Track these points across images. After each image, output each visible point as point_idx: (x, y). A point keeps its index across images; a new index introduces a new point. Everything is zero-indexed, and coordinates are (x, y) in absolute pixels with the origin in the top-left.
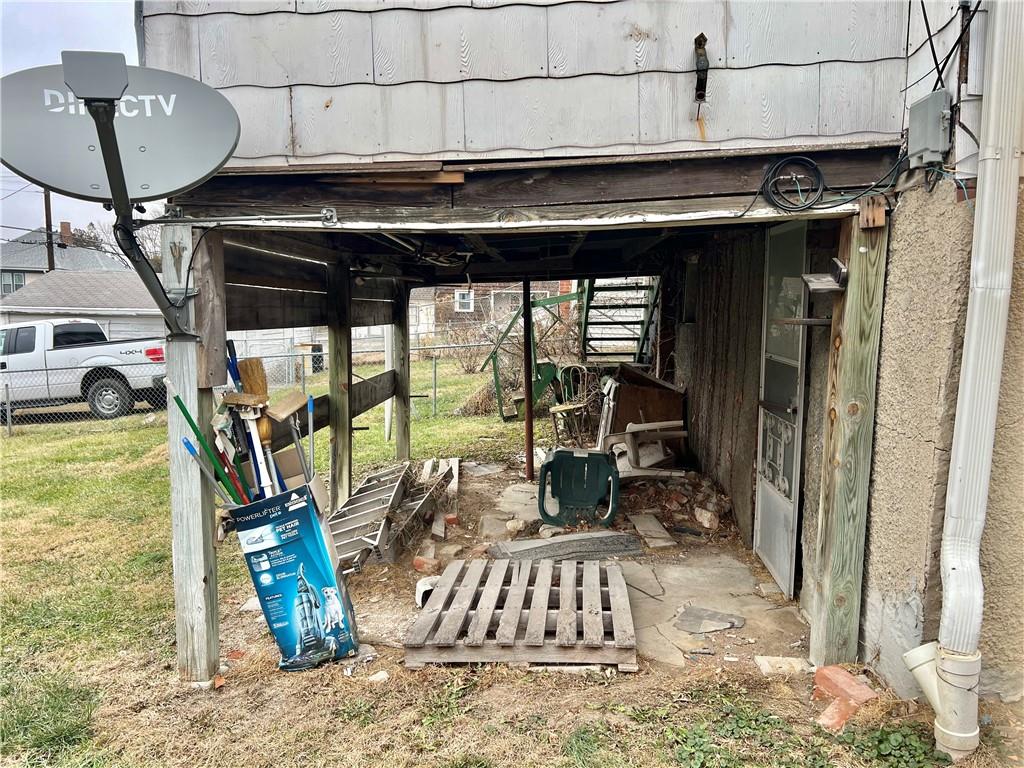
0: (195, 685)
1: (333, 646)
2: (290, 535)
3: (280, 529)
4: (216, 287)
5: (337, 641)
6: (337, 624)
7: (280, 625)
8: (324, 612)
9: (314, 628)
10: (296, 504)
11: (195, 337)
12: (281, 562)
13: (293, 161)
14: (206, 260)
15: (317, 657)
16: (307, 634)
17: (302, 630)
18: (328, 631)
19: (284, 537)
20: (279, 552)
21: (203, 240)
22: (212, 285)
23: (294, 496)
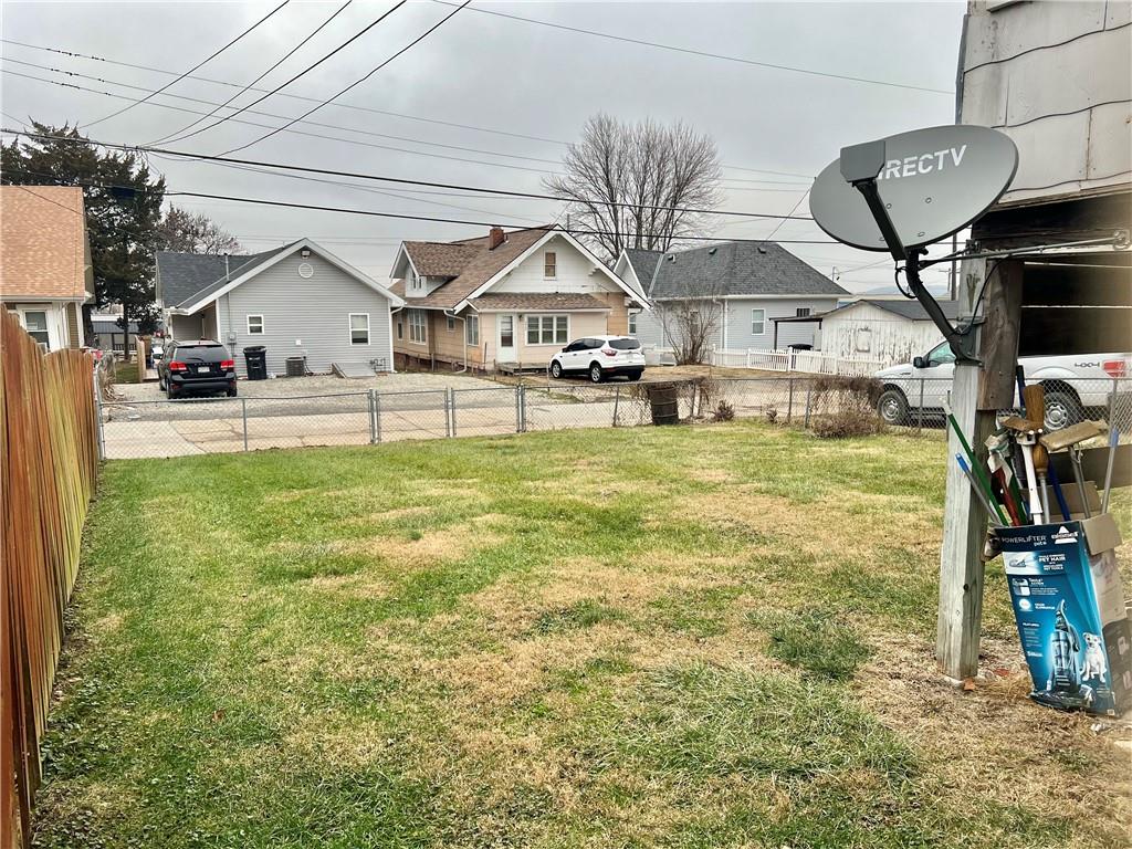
0: (947, 679)
1: (1089, 696)
2: (1054, 568)
3: (1043, 559)
4: (1008, 314)
5: (1094, 694)
6: (1097, 676)
7: (1033, 654)
8: (1083, 658)
9: (1070, 671)
10: (1064, 537)
11: (978, 362)
12: (1041, 592)
13: (1086, 185)
14: (998, 289)
15: (1070, 701)
16: (1061, 673)
17: (1056, 667)
18: (1086, 678)
19: (1046, 568)
20: (1039, 582)
21: (996, 271)
22: (1002, 312)
23: (1063, 530)
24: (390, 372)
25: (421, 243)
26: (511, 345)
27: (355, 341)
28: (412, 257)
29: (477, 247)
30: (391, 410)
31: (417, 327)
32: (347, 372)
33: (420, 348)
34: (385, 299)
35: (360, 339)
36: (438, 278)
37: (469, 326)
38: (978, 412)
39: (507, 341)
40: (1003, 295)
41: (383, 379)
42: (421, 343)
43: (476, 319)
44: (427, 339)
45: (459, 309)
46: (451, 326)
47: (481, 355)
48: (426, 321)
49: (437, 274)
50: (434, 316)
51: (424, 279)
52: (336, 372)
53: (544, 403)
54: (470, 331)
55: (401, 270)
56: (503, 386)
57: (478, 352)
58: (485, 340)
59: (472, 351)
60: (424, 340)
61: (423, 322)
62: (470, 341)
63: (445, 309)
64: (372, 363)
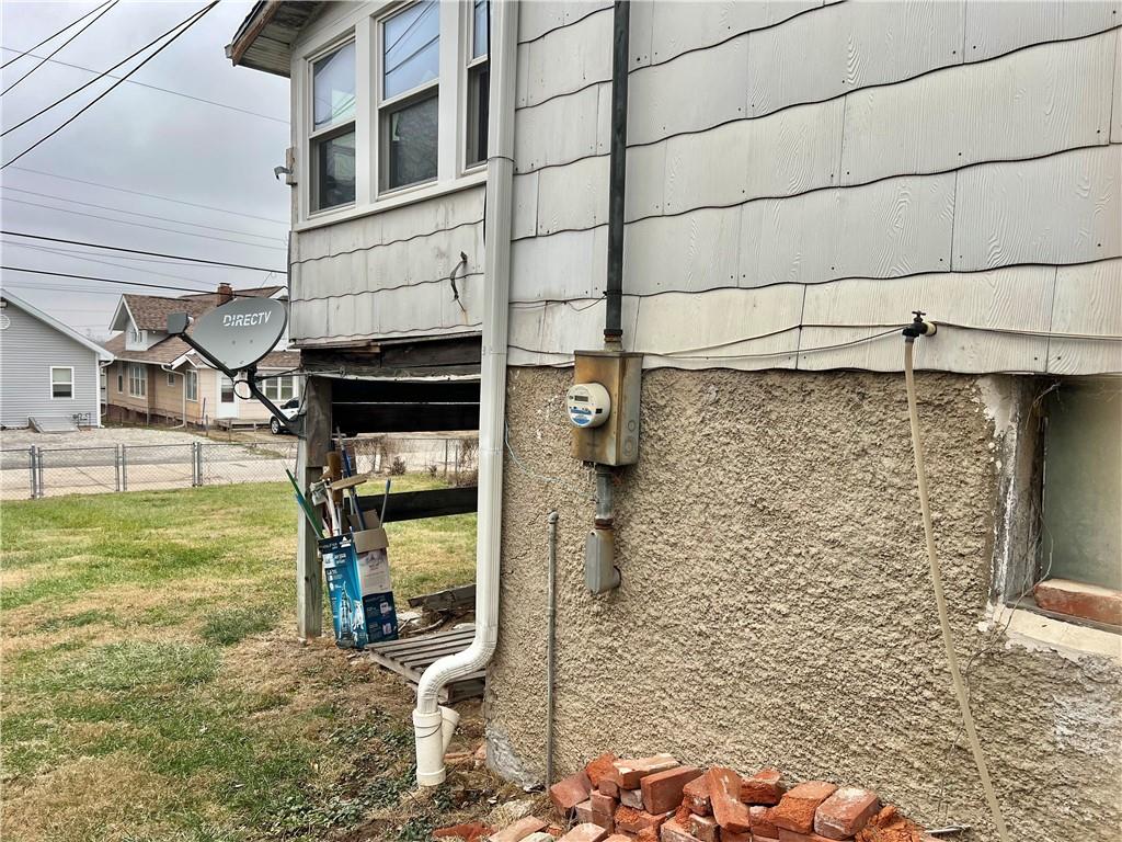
1: (356, 638)
2: (341, 562)
3: (337, 557)
4: (322, 408)
5: (358, 636)
6: (360, 626)
7: (335, 617)
8: (354, 616)
9: (348, 624)
10: (345, 544)
11: (305, 437)
12: (338, 578)
13: (329, 340)
14: (313, 394)
15: (348, 643)
16: (345, 626)
17: (343, 623)
18: (355, 628)
19: (338, 562)
20: (336, 571)
21: (310, 383)
22: (317, 407)
23: (345, 539)
24: (96, 427)
25: (143, 297)
26: (232, 401)
27: (56, 394)
28: (132, 310)
29: (205, 302)
30: (75, 466)
31: (137, 381)
32: (45, 427)
33: (139, 401)
34: (93, 353)
35: (62, 392)
36: (159, 333)
37: (188, 380)
38: (307, 468)
39: (228, 396)
40: (317, 398)
41: (85, 434)
42: (140, 397)
43: (195, 374)
44: (146, 393)
45: (177, 364)
46: (171, 381)
47: (199, 409)
48: (146, 375)
49: (159, 328)
50: (153, 370)
51: (144, 333)
52: (32, 427)
53: (243, 459)
54: (189, 386)
55: (122, 323)
56: (212, 442)
57: (196, 407)
58: (203, 396)
59: (191, 406)
60: (143, 394)
61: (143, 376)
62: (189, 396)
63: (163, 364)
64: (75, 417)
